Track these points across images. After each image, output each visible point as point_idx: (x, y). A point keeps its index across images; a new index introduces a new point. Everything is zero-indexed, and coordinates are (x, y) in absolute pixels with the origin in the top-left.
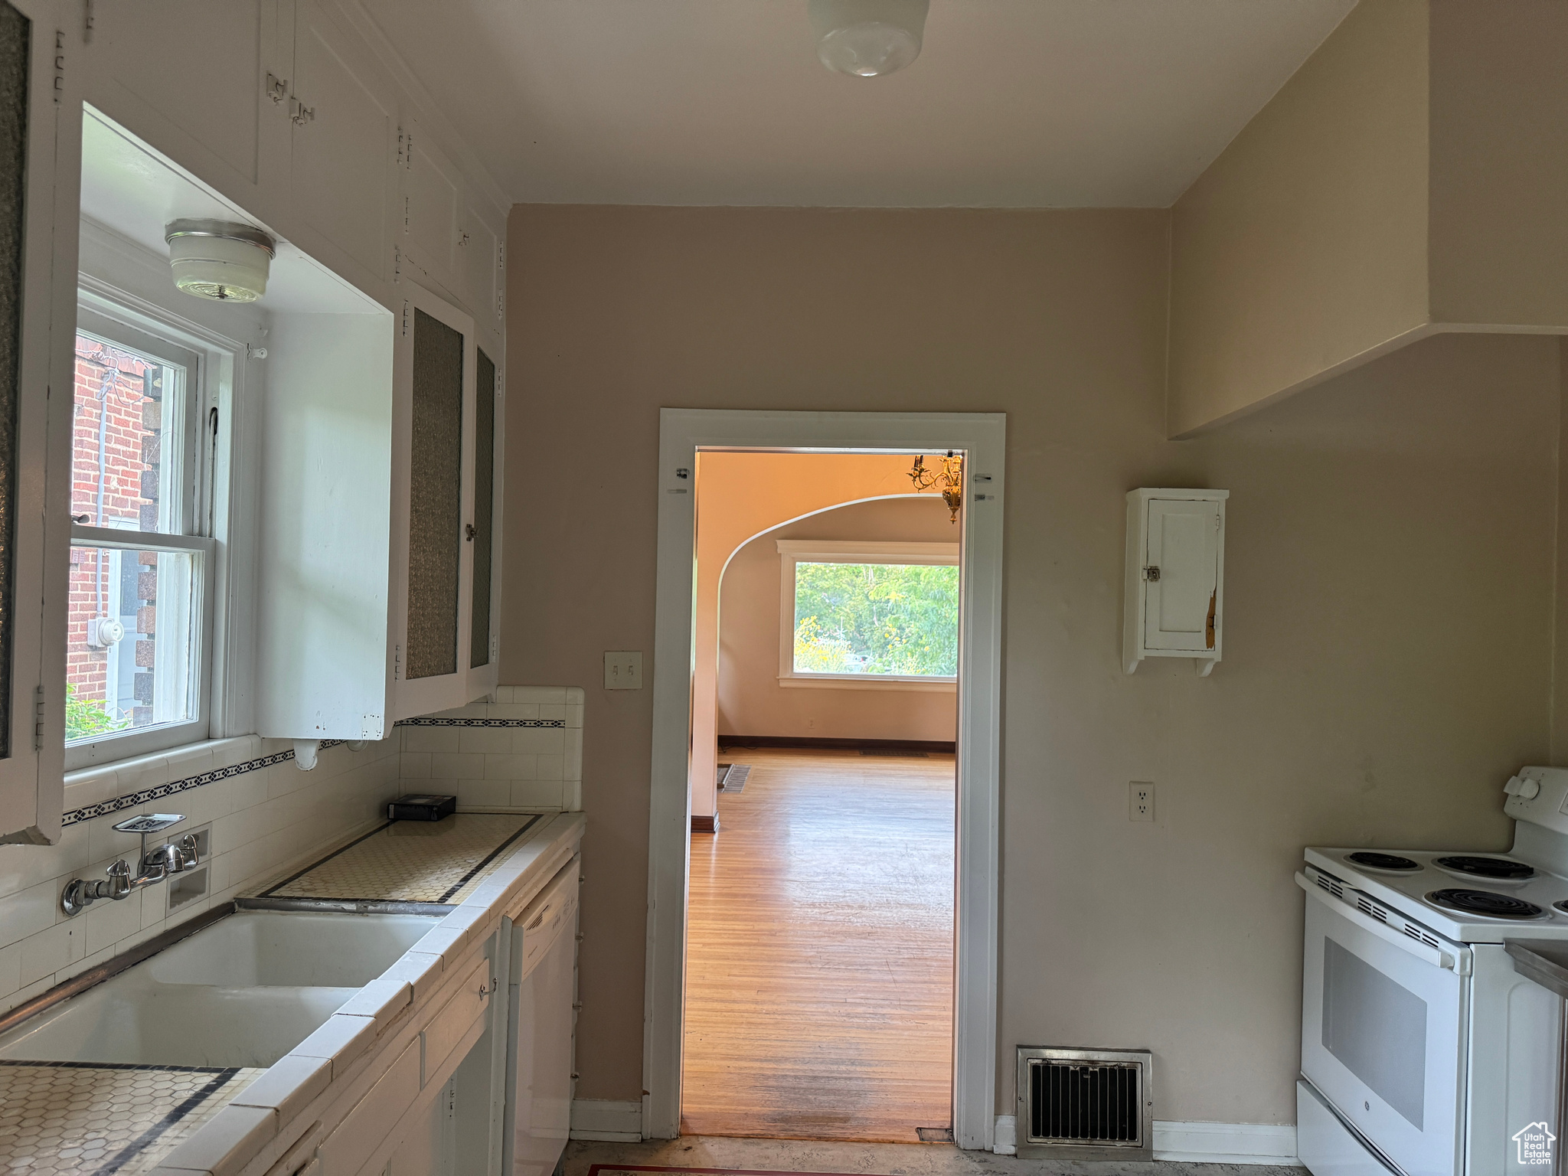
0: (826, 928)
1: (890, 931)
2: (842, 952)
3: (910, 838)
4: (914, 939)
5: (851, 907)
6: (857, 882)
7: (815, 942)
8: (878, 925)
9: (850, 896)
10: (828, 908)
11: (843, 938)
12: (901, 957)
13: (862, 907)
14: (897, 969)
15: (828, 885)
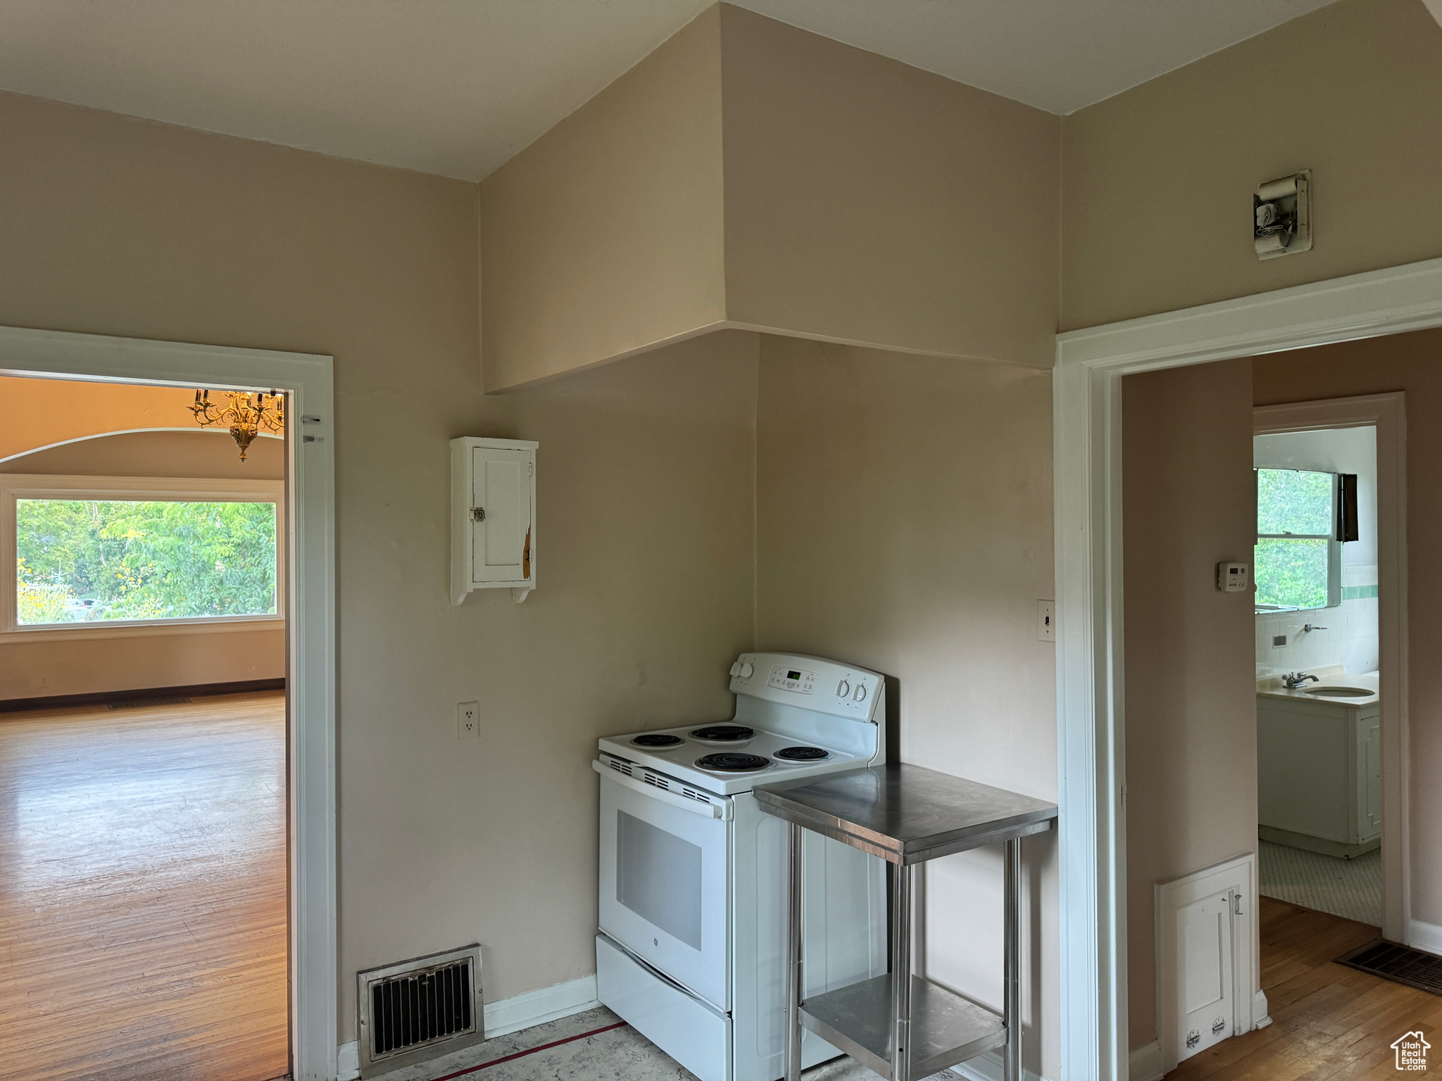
0: (105, 904)
1: (183, 890)
2: (129, 926)
3: (187, 790)
4: (211, 893)
5: (131, 875)
6: (133, 847)
7: (93, 922)
8: (167, 888)
9: (127, 863)
10: (102, 882)
11: (127, 910)
12: (200, 914)
13: (144, 873)
14: (198, 927)
15: (97, 857)
